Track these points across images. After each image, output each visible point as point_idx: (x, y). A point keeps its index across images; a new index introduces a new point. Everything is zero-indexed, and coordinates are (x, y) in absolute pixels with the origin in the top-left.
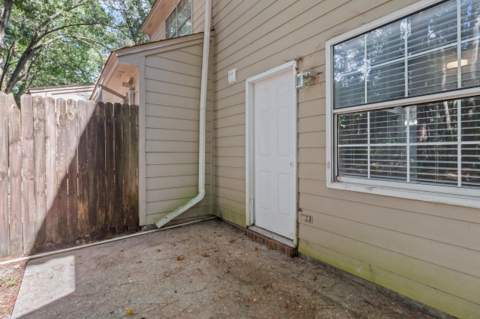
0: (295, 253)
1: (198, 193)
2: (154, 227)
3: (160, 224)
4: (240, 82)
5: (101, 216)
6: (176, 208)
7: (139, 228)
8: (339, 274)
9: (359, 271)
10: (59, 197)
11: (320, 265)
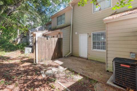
0: (87, 59)
1: (70, 52)
2: (65, 57)
3: (66, 56)
4: (78, 34)
5: (58, 55)
6: (67, 54)
7: (62, 57)
8: (93, 60)
9: (96, 60)
10: (54, 52)
11: (91, 60)
